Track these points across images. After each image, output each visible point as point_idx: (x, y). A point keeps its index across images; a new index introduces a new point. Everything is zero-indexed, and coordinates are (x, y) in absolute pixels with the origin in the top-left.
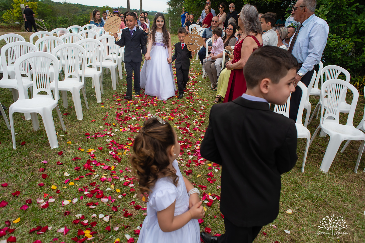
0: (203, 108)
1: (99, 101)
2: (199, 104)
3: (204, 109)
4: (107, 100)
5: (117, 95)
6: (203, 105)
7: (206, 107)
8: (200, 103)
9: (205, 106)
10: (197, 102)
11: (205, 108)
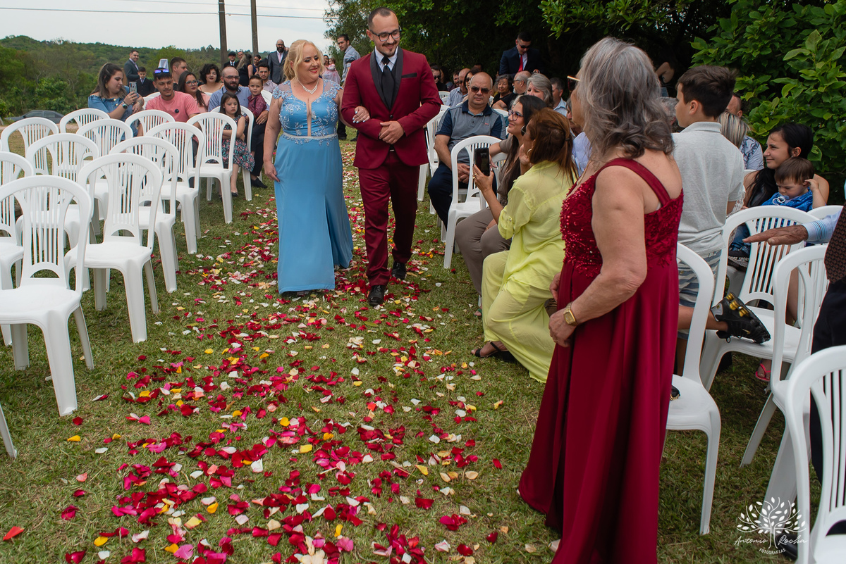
0: (461, 414)
1: (67, 406)
2: (447, 391)
3: (467, 419)
4: (101, 399)
5: (144, 370)
6: (463, 399)
7: (473, 408)
8: (451, 387)
9: (468, 401)
10: (439, 382)
11: (469, 411)
